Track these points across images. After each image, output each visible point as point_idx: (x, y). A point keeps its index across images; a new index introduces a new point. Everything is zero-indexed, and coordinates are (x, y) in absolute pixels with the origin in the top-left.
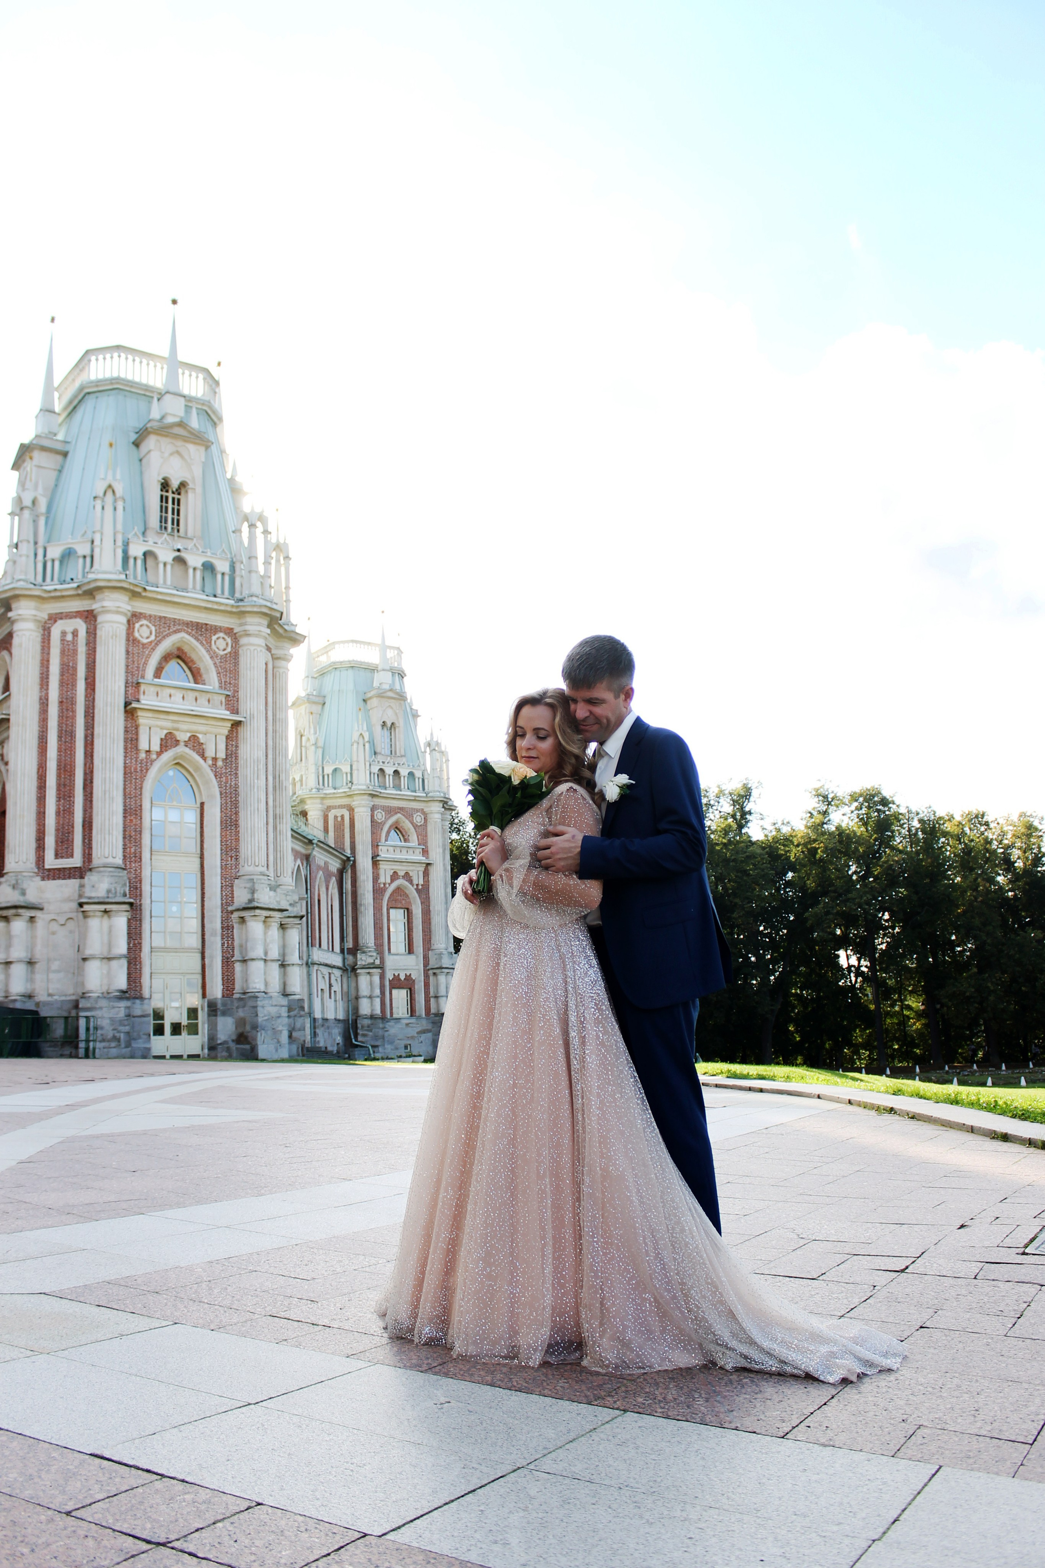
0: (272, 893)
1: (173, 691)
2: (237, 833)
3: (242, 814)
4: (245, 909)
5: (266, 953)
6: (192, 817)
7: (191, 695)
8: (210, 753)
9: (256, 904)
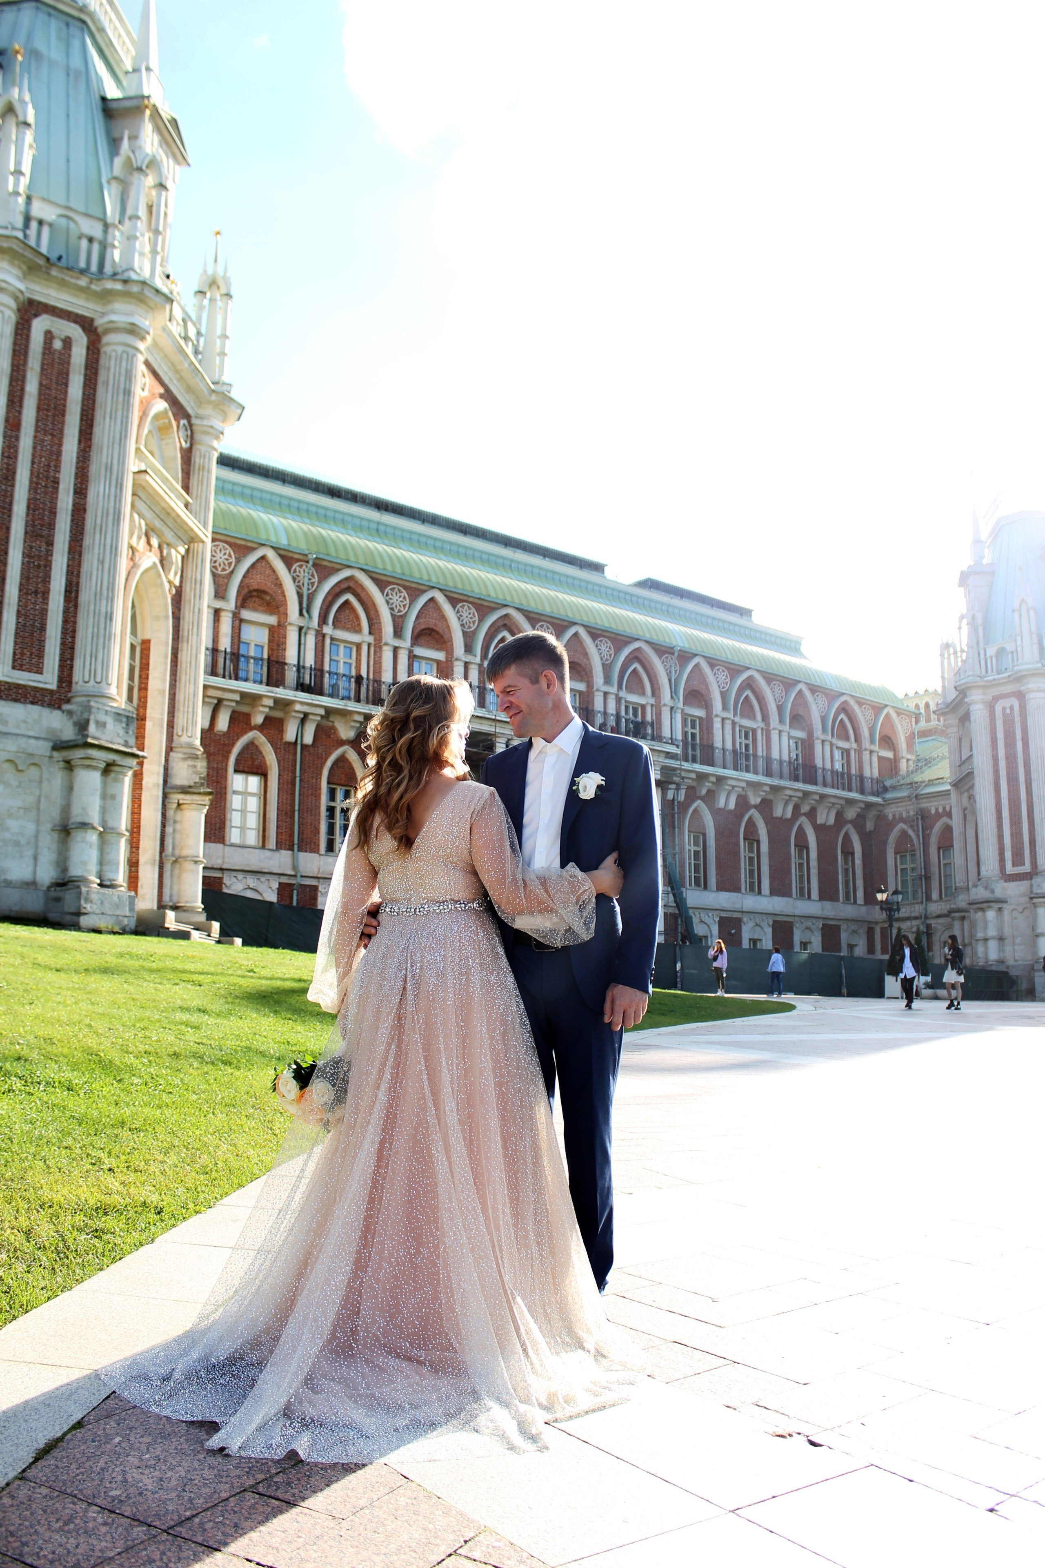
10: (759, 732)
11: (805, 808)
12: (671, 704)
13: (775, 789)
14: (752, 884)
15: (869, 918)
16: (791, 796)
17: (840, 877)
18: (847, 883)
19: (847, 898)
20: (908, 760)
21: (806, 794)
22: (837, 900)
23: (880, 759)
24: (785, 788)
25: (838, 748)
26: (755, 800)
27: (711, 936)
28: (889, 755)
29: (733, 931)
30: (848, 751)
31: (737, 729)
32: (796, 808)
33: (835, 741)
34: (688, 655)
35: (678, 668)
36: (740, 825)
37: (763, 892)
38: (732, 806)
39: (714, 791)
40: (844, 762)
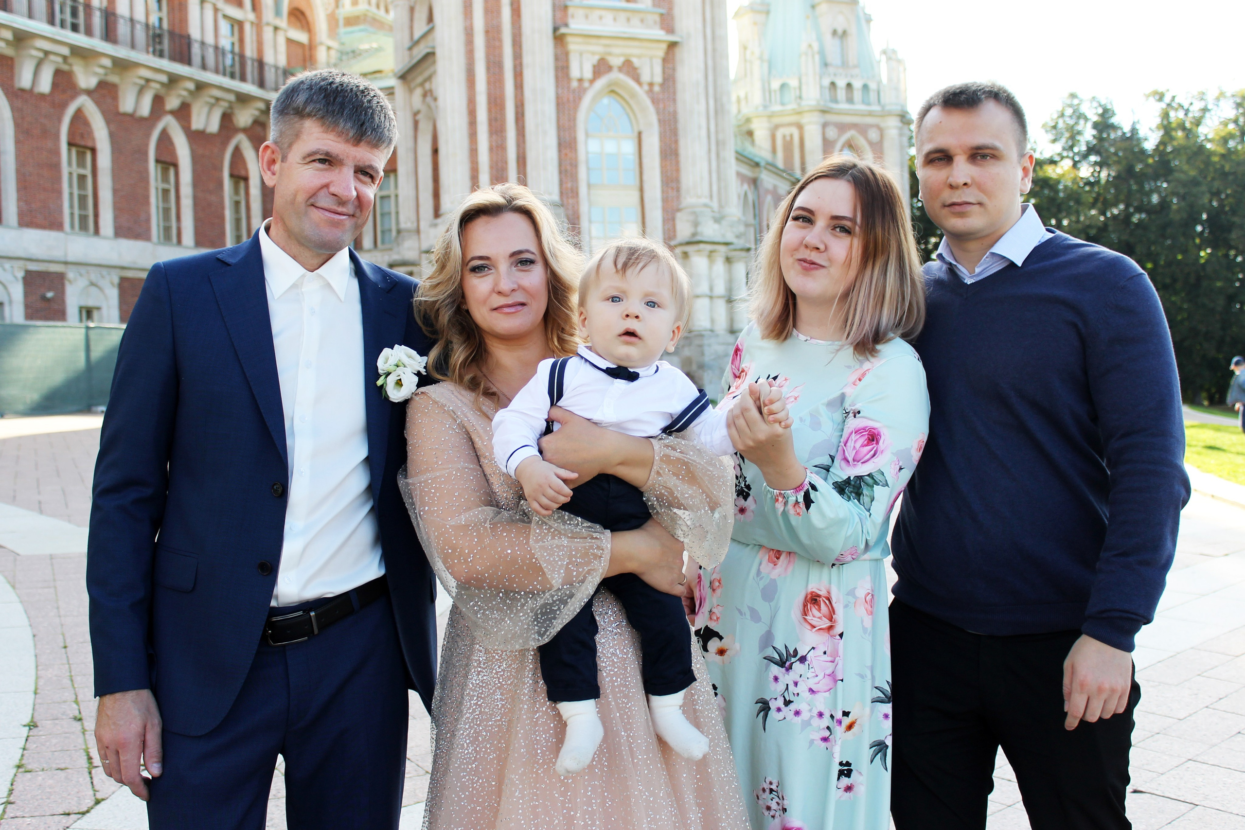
0: (716, 226)
1: (603, 13)
2: (677, 163)
3: (682, 143)
4: (689, 243)
5: (711, 289)
6: (629, 148)
7: (622, 16)
8: (645, 77)
9: (698, 238)
11: (172, 103)
13: (122, 65)
14: (83, 219)
16: (148, 81)
18: (238, 221)
20: (329, 48)
21: (174, 80)
23: (290, 41)
24: (137, 65)
25: (225, 16)
26: (86, 79)
27: (11, 302)
28: (301, 37)
29: (50, 295)
30: (240, 24)
32: (158, 100)
36: (60, 120)
37: (103, 231)
38: (45, 85)
39: (11, 59)
40: (236, 39)
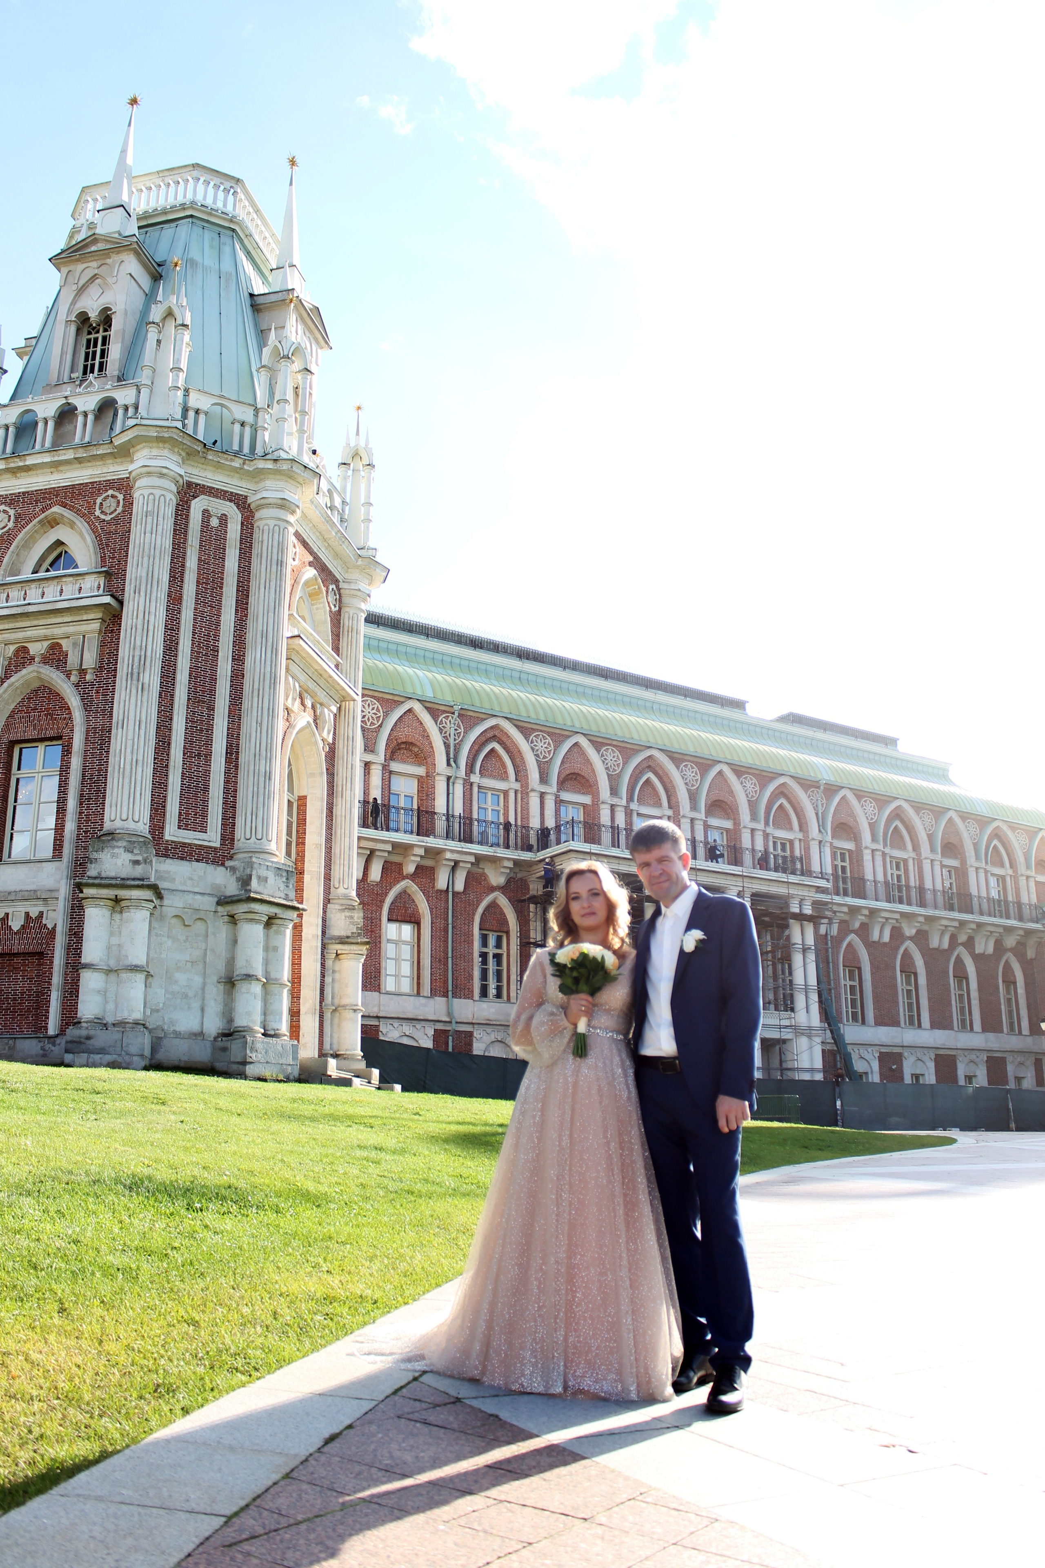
10: (911, 862)
11: (962, 938)
12: (819, 837)
13: (930, 919)
14: (911, 1018)
15: (1036, 1049)
16: (946, 926)
17: (1003, 1007)
18: (1010, 1012)
19: (1012, 1029)
21: (962, 923)
22: (1002, 1031)
23: (1038, 884)
24: (940, 918)
25: (992, 875)
26: (910, 931)
27: (872, 1072)
29: (894, 1067)
30: (1003, 878)
31: (888, 860)
32: (953, 938)
33: (989, 868)
34: (834, 788)
35: (824, 801)
36: (895, 958)
37: (923, 1025)
38: (886, 938)
39: (867, 924)
40: (1001, 888)
